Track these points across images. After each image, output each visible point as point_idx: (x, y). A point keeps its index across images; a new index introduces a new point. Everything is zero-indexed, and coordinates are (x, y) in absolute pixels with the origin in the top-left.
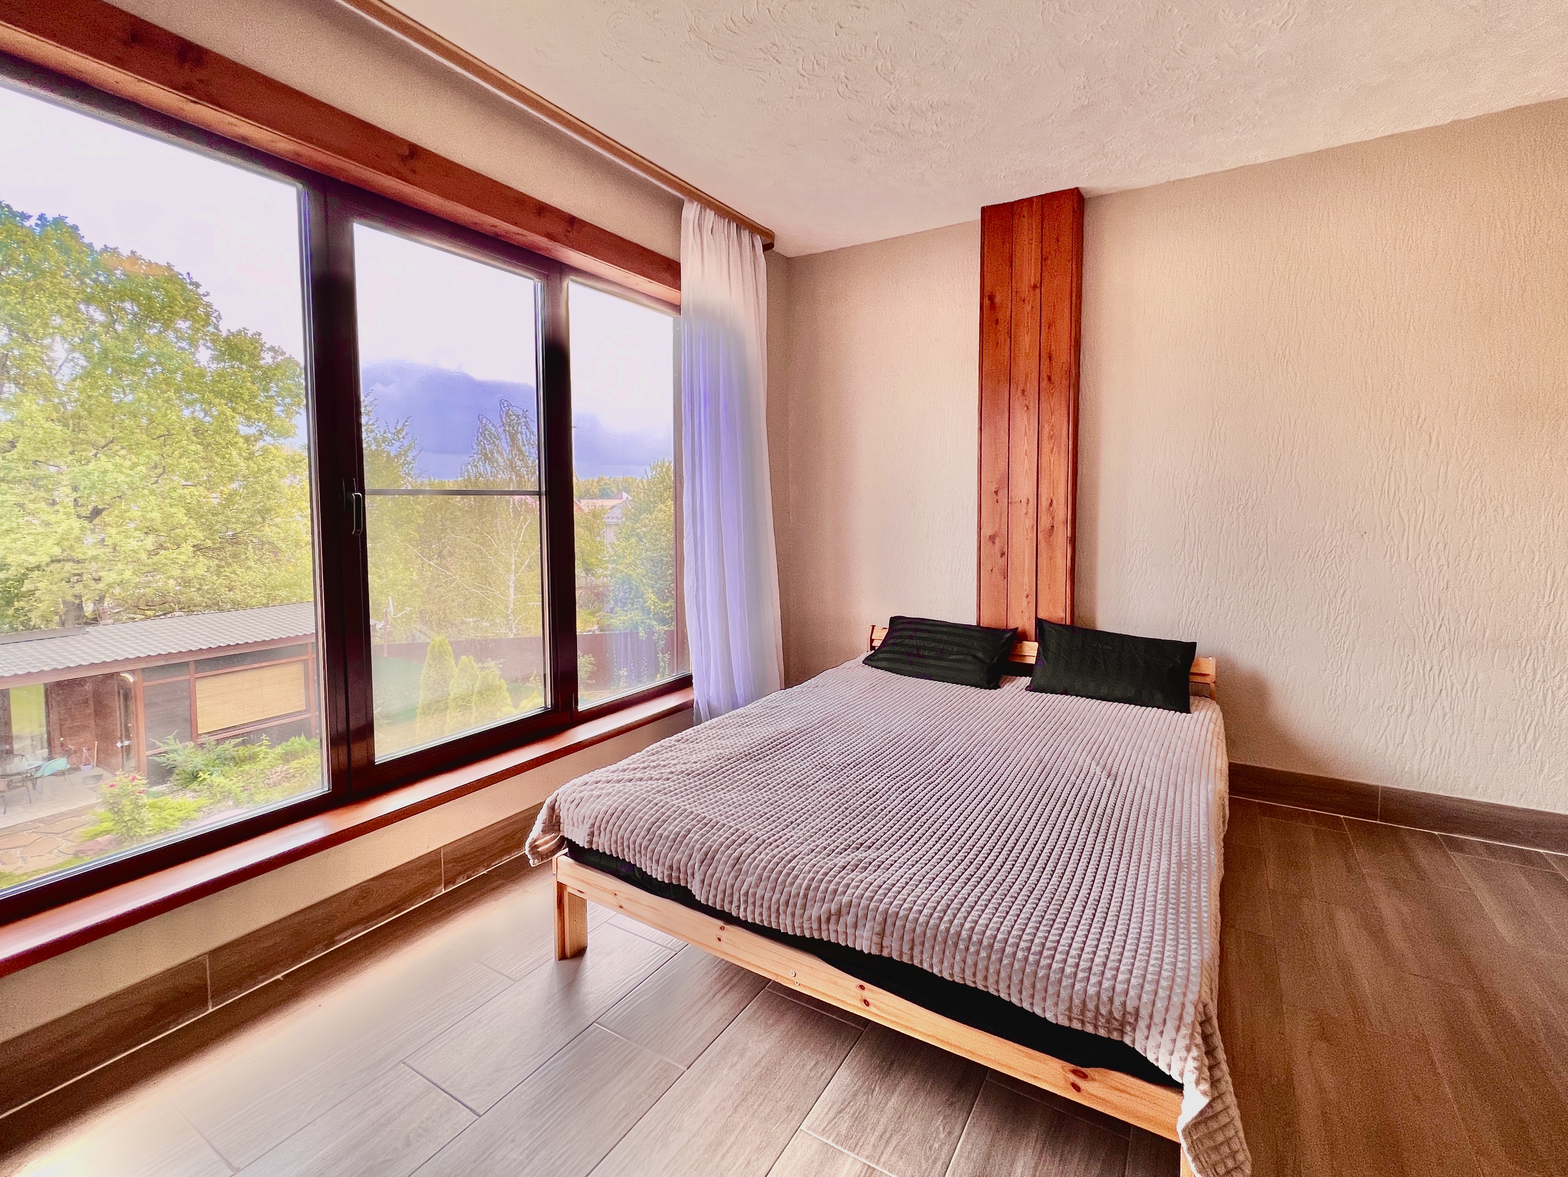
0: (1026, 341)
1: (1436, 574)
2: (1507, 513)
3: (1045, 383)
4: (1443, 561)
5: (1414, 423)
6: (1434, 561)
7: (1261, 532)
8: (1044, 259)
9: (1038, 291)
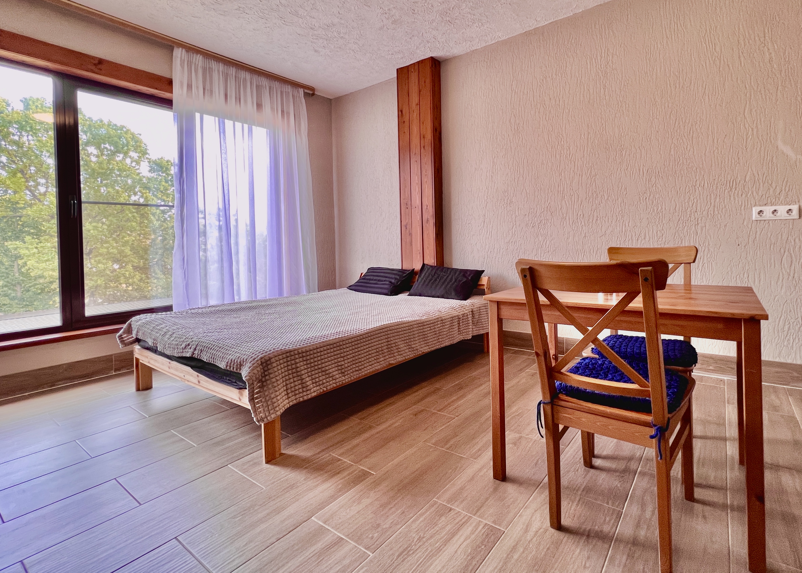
0: (415, 129)
1: (581, 230)
2: (606, 198)
3: (422, 149)
4: (583, 223)
5: (568, 157)
6: (579, 224)
7: (513, 216)
8: (420, 91)
9: (418, 106)
